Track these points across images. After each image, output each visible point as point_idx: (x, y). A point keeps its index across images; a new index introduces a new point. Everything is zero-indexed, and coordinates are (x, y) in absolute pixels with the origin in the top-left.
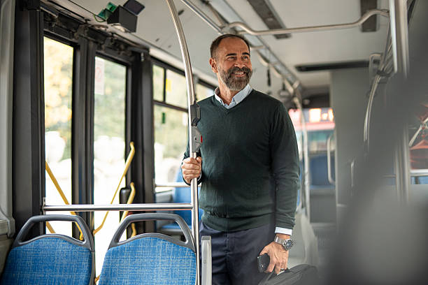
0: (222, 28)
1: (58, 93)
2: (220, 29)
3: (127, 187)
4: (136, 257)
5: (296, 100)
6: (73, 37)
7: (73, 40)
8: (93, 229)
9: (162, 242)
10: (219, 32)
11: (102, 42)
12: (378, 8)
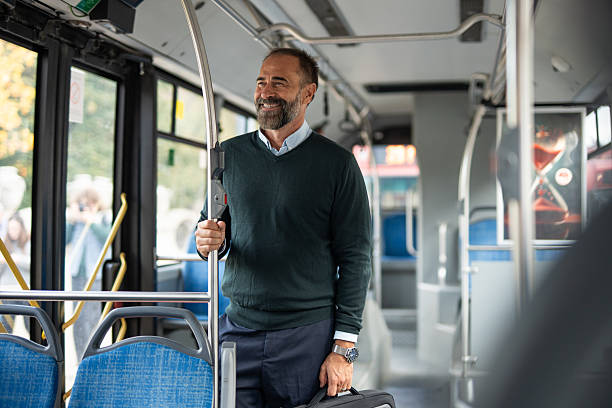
0: (259, 31)
1: (17, 110)
2: (257, 33)
3: (115, 259)
4: (125, 370)
5: (365, 135)
6: (38, 37)
7: (38, 42)
8: (63, 323)
9: (163, 349)
10: (256, 36)
11: (82, 46)
12: (485, 11)
